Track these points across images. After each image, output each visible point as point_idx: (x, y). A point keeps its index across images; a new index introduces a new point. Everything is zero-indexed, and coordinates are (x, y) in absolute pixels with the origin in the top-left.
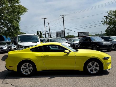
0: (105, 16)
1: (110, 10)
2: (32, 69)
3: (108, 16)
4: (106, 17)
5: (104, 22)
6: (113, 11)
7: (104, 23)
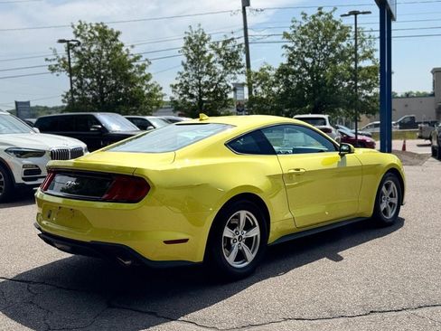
0: (61, 41)
1: (80, 21)
2: (259, 237)
3: (74, 43)
4: (65, 44)
5: (56, 62)
6: (91, 24)
7: (56, 65)
